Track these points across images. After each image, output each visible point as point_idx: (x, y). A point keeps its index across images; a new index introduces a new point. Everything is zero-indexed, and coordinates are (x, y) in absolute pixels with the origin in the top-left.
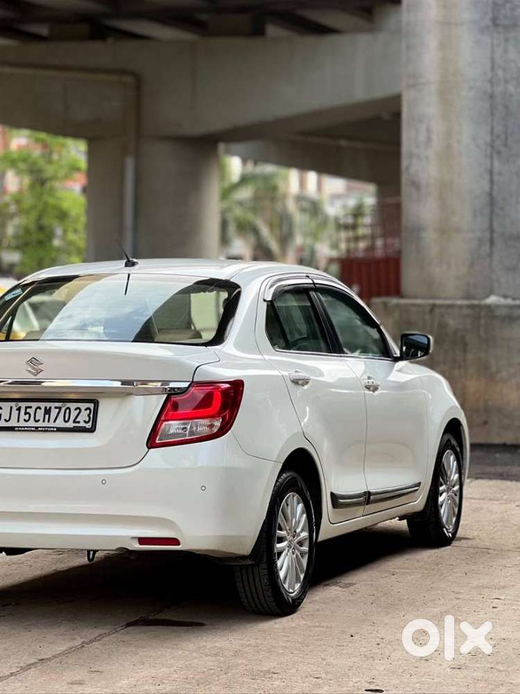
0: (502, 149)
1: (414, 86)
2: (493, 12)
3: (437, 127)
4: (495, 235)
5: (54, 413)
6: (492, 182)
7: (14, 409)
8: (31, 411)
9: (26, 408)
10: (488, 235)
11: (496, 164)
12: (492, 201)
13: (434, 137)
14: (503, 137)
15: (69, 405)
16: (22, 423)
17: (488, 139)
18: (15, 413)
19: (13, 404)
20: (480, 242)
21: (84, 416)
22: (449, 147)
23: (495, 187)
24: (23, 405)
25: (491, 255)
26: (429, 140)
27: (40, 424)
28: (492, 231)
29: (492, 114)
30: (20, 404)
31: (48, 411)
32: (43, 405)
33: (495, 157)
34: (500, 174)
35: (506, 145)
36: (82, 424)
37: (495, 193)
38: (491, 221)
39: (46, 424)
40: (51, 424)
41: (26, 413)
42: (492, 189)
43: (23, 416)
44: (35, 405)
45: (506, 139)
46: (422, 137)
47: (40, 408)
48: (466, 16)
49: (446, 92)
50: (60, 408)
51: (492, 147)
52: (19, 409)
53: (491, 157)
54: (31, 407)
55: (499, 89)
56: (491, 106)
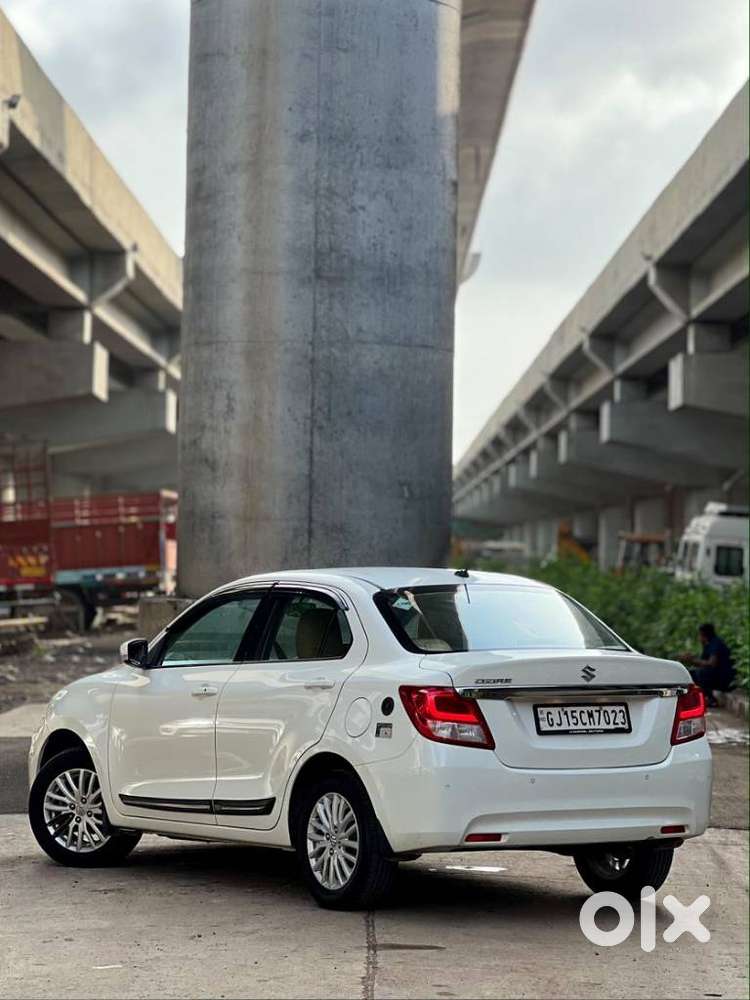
0: (324, 423)
1: (209, 343)
2: (316, 263)
3: (242, 395)
4: (314, 525)
5: (596, 715)
6: (311, 461)
7: (562, 713)
8: (577, 715)
9: (572, 712)
10: (306, 526)
11: (317, 439)
12: (311, 485)
13: (238, 408)
14: (326, 409)
15: (604, 708)
16: (573, 727)
17: (309, 411)
18: (564, 718)
19: (560, 709)
20: (296, 533)
21: (620, 719)
22: (257, 418)
23: (316, 469)
24: (569, 710)
25: (309, 549)
26: (230, 409)
27: (588, 727)
28: (311, 520)
29: (314, 382)
30: (565, 709)
31: (590, 715)
32: (585, 709)
33: (316, 434)
34: (321, 453)
35: (329, 419)
36: (621, 726)
37: (314, 476)
38: (310, 508)
39: (593, 727)
40: (597, 727)
41: (573, 717)
42: (311, 470)
43: (572, 721)
44: (578, 709)
45: (329, 411)
46: (221, 405)
47: (583, 712)
48: (283, 265)
49: (254, 355)
50: (599, 711)
51: (313, 421)
52: (566, 713)
53: (312, 433)
54: (575, 712)
55: (321, 354)
56: (312, 372)
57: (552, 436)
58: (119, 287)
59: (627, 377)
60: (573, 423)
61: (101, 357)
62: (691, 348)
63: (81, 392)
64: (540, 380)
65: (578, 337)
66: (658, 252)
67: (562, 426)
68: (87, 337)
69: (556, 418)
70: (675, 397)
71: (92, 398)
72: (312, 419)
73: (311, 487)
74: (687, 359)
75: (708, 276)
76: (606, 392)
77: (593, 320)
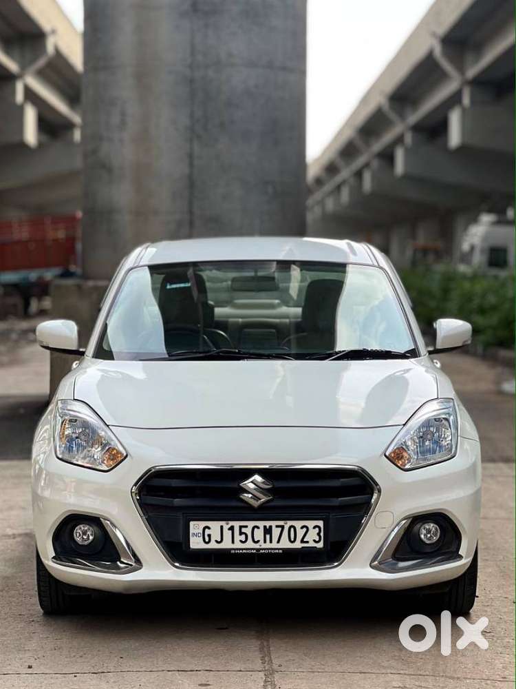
3: (134, 110)
4: (195, 218)
6: (191, 165)
10: (187, 217)
11: (196, 148)
13: (130, 122)
14: (203, 121)
17: (188, 122)
20: (179, 224)
22: (146, 130)
23: (195, 171)
26: (123, 123)
28: (191, 213)
29: (193, 98)
33: (195, 141)
34: (200, 158)
35: (206, 129)
37: (195, 177)
38: (191, 203)
42: (191, 172)
45: (206, 123)
46: (115, 120)
49: (142, 77)
51: (192, 131)
53: (191, 141)
55: (199, 74)
56: (191, 90)
73: (192, 186)
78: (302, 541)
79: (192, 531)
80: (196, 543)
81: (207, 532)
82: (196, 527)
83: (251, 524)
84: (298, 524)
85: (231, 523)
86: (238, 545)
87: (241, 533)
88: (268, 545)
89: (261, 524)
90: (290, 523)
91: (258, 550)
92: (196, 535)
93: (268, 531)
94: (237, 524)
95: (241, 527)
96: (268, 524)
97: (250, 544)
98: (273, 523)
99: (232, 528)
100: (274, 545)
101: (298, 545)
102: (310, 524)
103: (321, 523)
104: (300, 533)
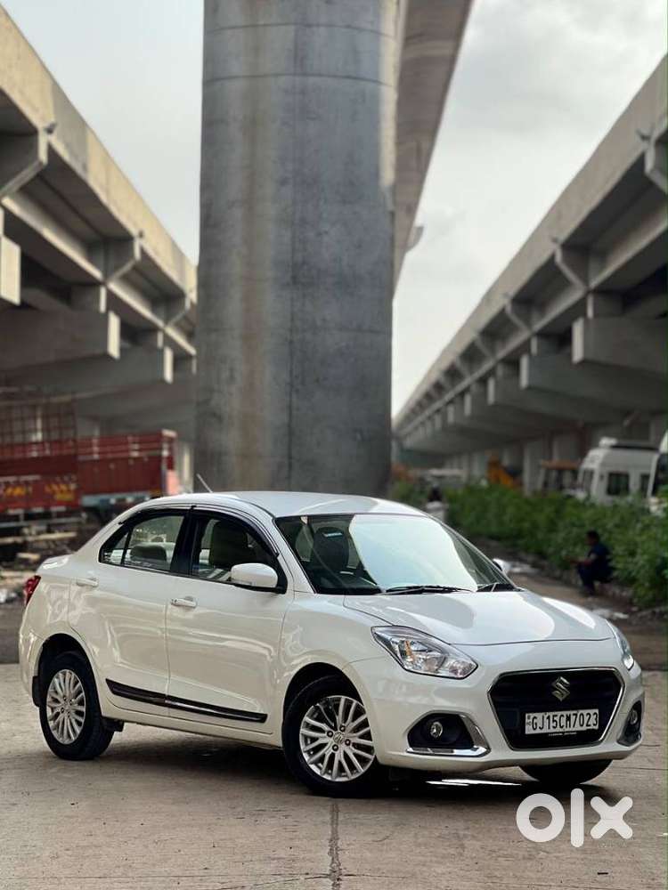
0: (300, 388)
4: (293, 461)
10: (287, 461)
11: (295, 400)
13: (237, 376)
14: (300, 377)
17: (288, 379)
22: (251, 384)
23: (293, 420)
25: (289, 478)
28: (290, 457)
33: (294, 395)
34: (298, 409)
35: (303, 384)
38: (290, 449)
53: (290, 395)
57: (483, 381)
58: (127, 267)
59: (543, 334)
60: (500, 371)
61: (114, 323)
62: (590, 313)
63: (98, 351)
64: (472, 335)
65: (502, 302)
66: (564, 235)
67: (492, 372)
68: (103, 307)
69: (487, 366)
70: (578, 352)
71: (107, 357)
72: (291, 385)
74: (587, 322)
75: (603, 256)
76: (525, 347)
77: (513, 288)
78: (587, 725)
79: (527, 721)
80: (529, 730)
81: (535, 721)
82: (529, 718)
83: (559, 713)
84: (585, 712)
85: (548, 714)
86: (552, 730)
87: (554, 721)
88: (568, 729)
89: (565, 713)
90: (581, 712)
91: (563, 733)
92: (528, 724)
93: (568, 718)
94: (551, 714)
95: (554, 716)
96: (568, 713)
97: (558, 729)
98: (572, 712)
99: (548, 718)
100: (572, 729)
101: (585, 728)
102: (592, 712)
103: (597, 711)
104: (586, 718)
